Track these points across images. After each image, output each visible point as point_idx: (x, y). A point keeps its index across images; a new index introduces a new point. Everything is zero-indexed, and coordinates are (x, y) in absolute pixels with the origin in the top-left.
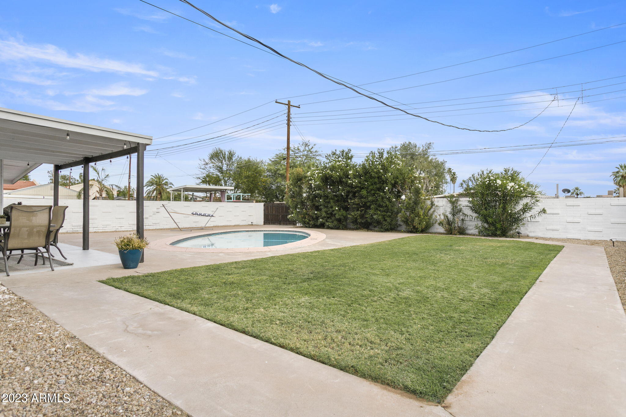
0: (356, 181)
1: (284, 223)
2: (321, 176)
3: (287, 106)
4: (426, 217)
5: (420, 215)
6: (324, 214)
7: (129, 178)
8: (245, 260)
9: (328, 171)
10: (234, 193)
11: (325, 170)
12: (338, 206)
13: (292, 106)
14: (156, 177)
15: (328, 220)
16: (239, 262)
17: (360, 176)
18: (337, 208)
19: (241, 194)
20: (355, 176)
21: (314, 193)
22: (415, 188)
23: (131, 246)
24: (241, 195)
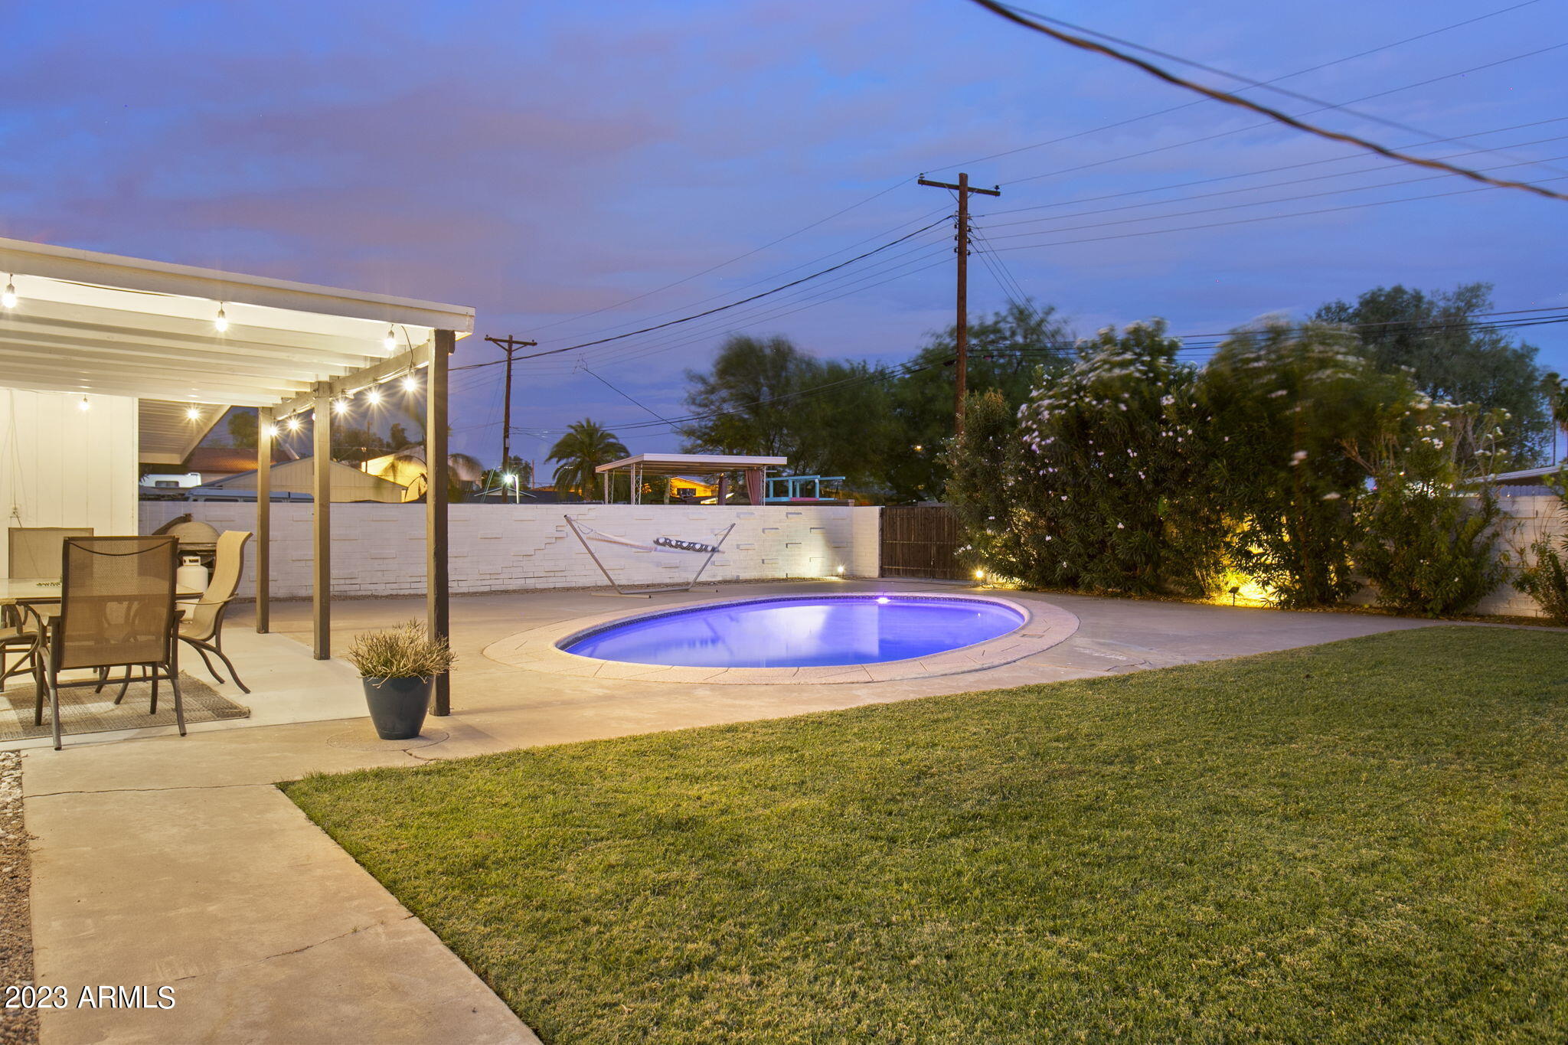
0: (1190, 432)
1: (945, 573)
2: (1062, 417)
3: (956, 193)
4: (1462, 560)
5: (1440, 553)
6: (1075, 545)
7: (506, 436)
8: (770, 717)
9: (1087, 400)
10: (795, 474)
11: (1074, 397)
12: (1124, 518)
13: (972, 190)
14: (579, 428)
15: (1090, 566)
16: (748, 727)
17: (1202, 413)
18: (1120, 526)
19: (817, 479)
20: (1183, 414)
21: (1041, 473)
22: (1418, 453)
23: (395, 669)
24: (817, 481)
